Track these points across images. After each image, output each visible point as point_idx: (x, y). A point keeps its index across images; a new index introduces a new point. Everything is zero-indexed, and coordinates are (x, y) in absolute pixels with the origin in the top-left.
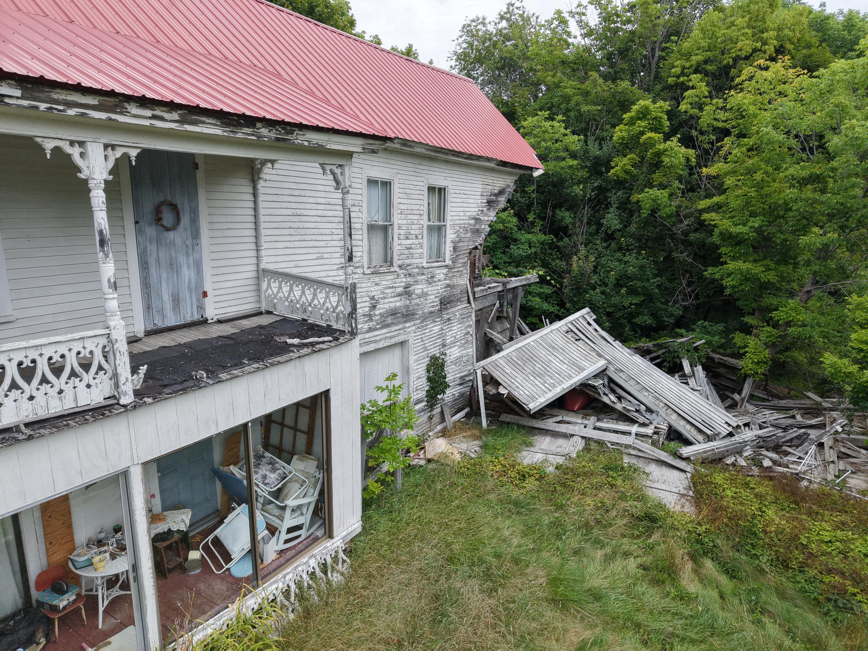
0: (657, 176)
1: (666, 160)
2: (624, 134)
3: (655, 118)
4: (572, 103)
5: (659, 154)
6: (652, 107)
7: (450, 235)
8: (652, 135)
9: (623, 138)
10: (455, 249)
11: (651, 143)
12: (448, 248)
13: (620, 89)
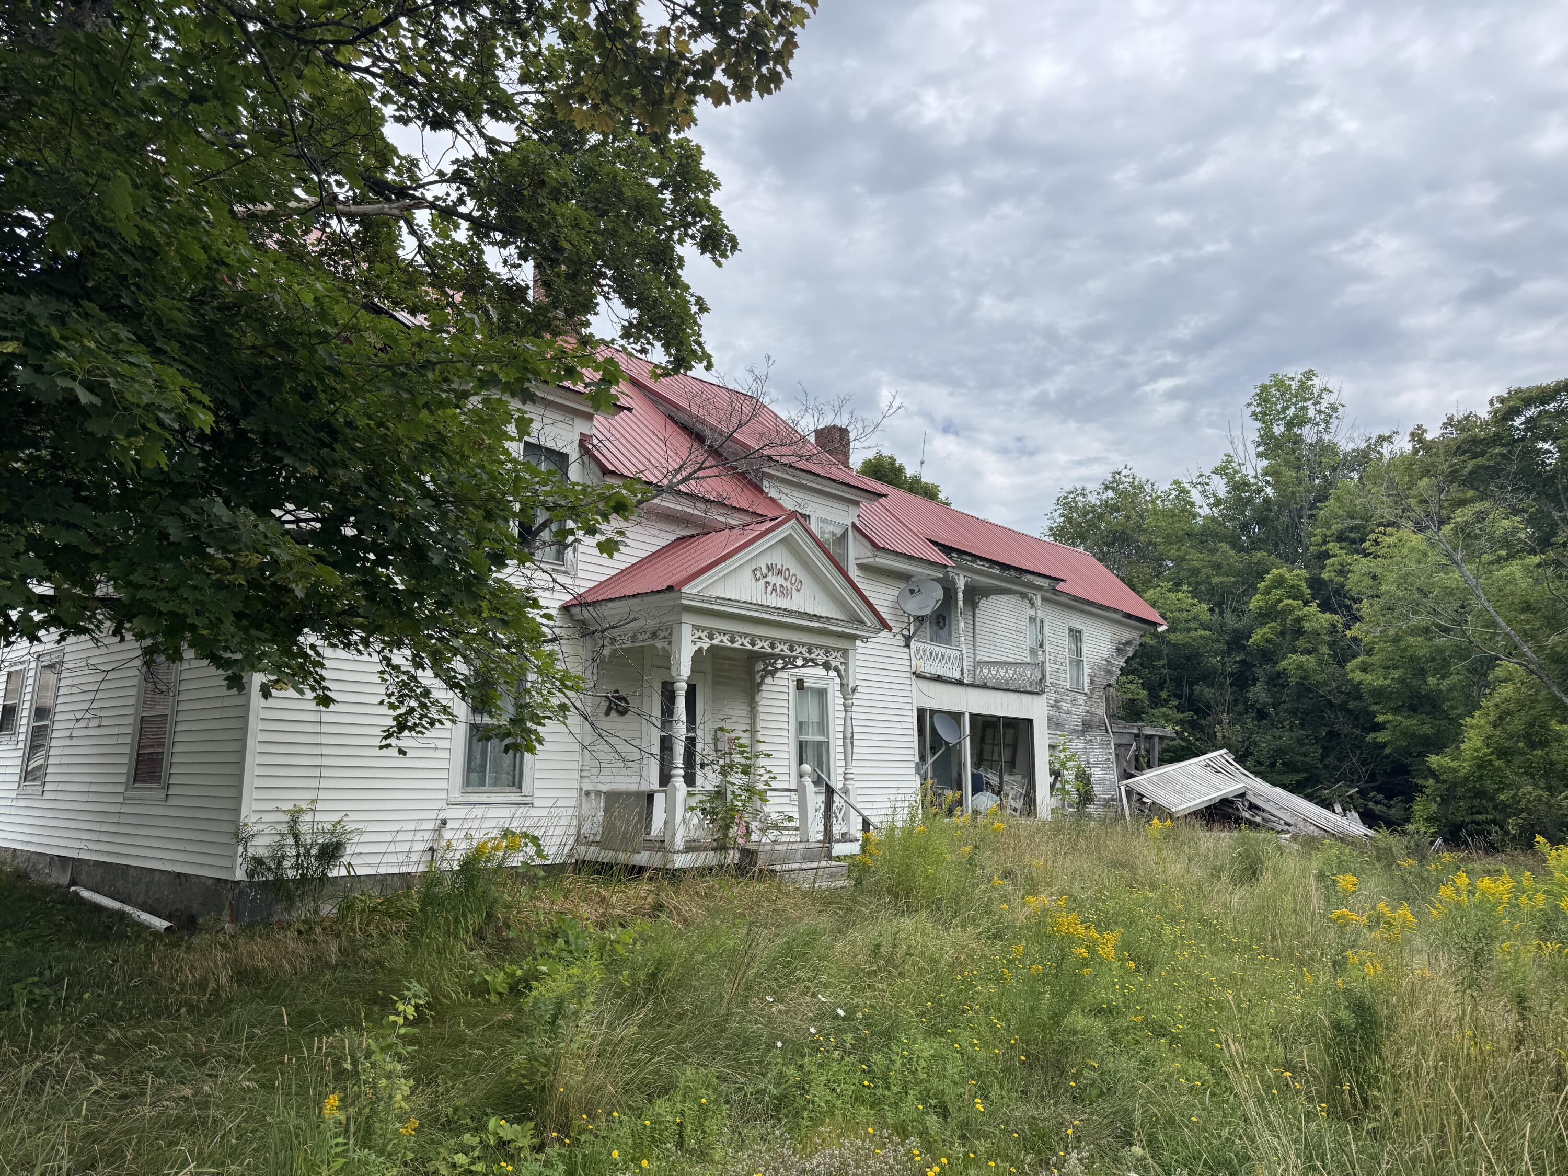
0: (1301, 643)
1: (1306, 625)
2: (1261, 603)
3: (1293, 586)
4: (1202, 576)
5: (1299, 620)
6: (1287, 575)
7: (1087, 670)
8: (1290, 601)
9: (1260, 608)
10: (1092, 682)
11: (1289, 610)
12: (1086, 680)
13: (1255, 560)
